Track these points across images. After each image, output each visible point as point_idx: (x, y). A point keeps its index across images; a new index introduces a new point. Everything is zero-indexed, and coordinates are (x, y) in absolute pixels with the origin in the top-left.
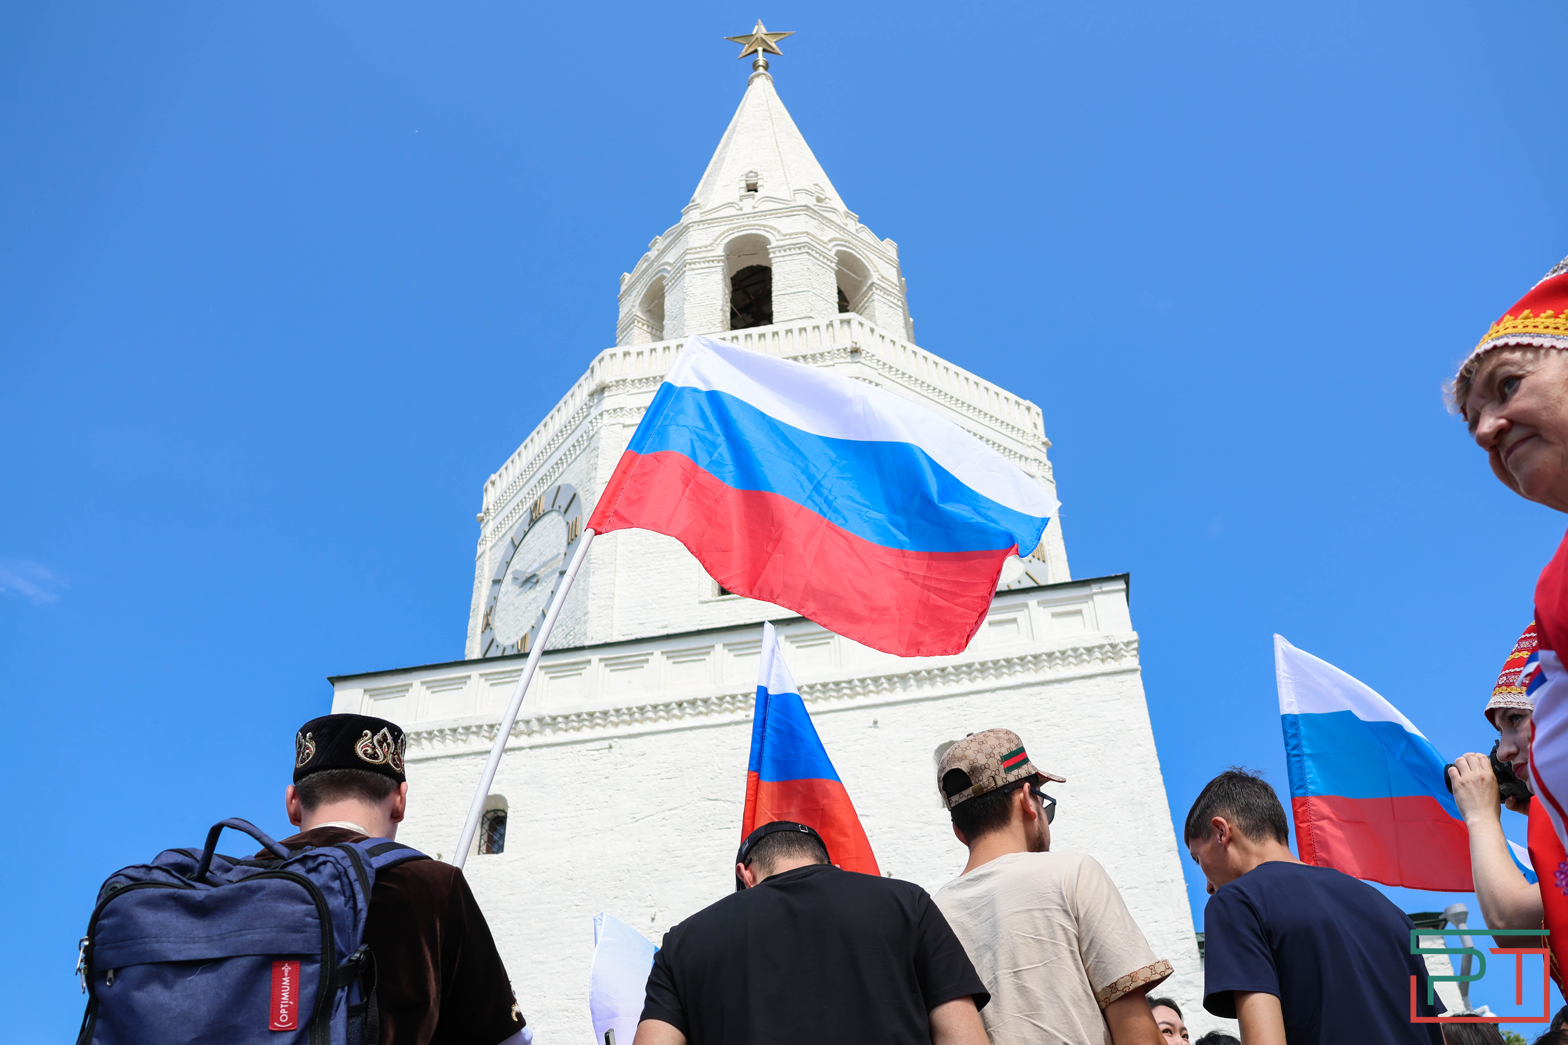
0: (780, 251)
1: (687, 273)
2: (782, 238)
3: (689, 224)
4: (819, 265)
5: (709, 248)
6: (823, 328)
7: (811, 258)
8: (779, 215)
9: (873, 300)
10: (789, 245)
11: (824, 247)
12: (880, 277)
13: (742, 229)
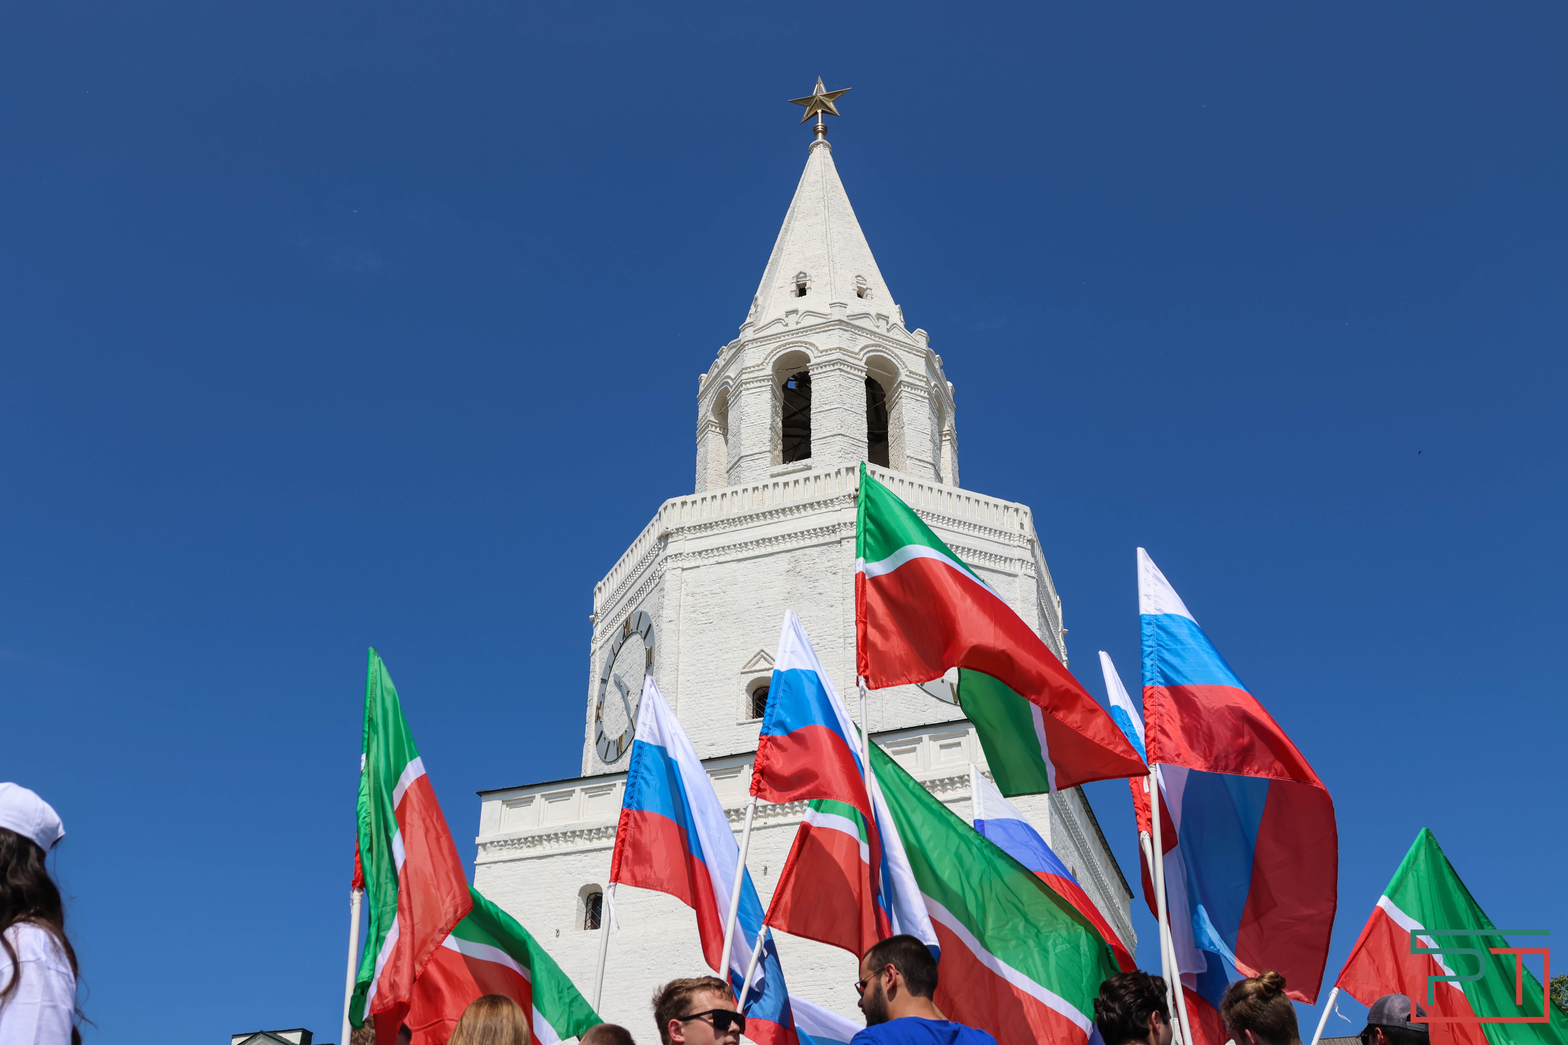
0: (817, 368)
1: (744, 393)
2: (820, 354)
3: (745, 343)
4: (850, 378)
5: (761, 367)
6: (833, 475)
7: (843, 373)
8: (818, 330)
9: (901, 398)
10: (825, 362)
11: (855, 358)
12: (908, 373)
13: (787, 346)
